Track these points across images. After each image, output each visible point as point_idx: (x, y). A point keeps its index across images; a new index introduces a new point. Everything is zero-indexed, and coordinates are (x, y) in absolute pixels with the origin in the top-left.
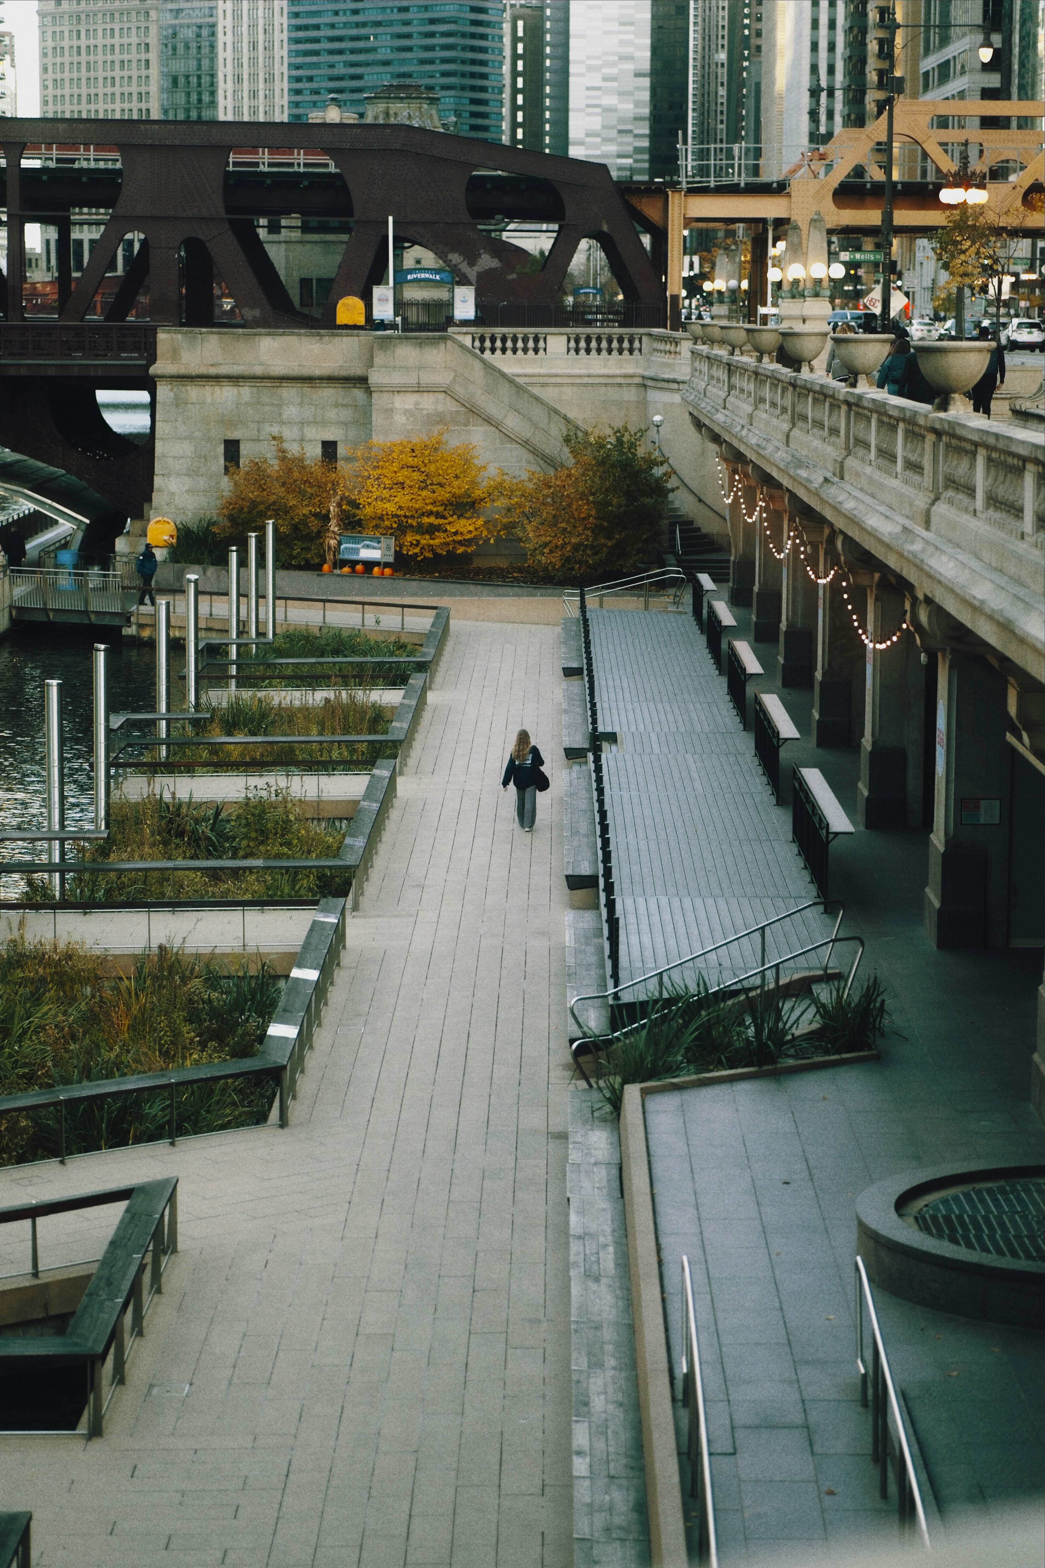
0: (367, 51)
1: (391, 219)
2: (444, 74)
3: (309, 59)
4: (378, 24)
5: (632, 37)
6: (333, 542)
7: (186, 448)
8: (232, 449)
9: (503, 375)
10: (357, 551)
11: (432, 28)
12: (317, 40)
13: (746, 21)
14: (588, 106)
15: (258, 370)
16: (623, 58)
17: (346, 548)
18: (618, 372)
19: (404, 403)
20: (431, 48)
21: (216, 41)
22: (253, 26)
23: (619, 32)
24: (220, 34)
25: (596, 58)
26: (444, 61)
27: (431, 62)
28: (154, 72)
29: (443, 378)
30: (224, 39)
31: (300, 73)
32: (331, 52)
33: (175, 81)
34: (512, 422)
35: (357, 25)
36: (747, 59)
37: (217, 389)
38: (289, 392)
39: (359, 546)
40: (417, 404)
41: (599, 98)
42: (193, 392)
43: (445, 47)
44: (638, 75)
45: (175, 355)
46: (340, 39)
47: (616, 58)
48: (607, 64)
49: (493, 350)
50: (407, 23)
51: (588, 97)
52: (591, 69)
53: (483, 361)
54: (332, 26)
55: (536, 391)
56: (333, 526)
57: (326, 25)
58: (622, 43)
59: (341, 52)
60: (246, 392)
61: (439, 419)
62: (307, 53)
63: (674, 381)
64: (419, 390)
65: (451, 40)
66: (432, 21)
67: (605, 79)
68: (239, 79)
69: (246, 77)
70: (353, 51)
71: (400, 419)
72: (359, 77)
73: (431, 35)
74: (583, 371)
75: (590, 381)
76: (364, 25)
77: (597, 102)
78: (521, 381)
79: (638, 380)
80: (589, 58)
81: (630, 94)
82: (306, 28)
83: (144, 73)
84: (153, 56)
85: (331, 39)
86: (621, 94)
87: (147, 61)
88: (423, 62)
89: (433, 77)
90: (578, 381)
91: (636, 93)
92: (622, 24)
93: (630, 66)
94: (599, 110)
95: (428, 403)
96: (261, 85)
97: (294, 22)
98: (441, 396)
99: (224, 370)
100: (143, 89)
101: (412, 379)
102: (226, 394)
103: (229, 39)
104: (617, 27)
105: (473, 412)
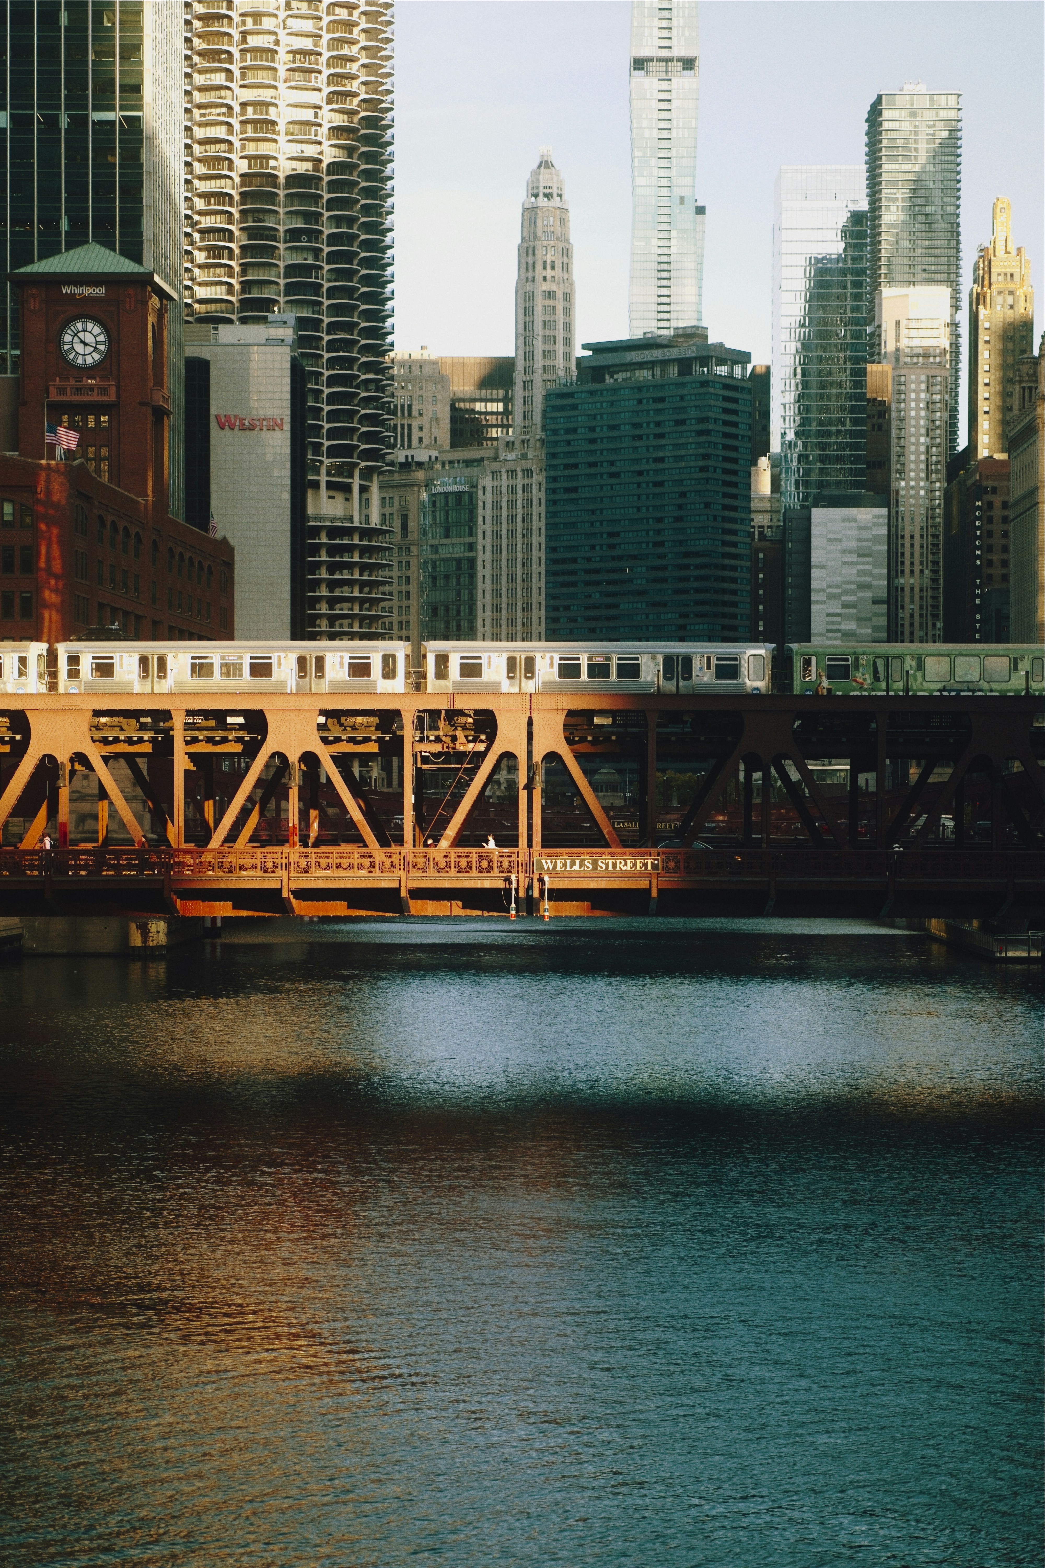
0: (623, 582)
2: (697, 603)
3: (565, 590)
4: (635, 557)
5: (870, 567)
11: (685, 561)
12: (573, 573)
13: (978, 552)
14: (829, 631)
16: (862, 587)
20: (686, 579)
21: (476, 573)
22: (512, 561)
23: (857, 563)
24: (480, 567)
25: (838, 587)
26: (697, 591)
27: (685, 591)
28: (414, 602)
30: (483, 572)
31: (557, 603)
32: (588, 583)
33: (435, 611)
35: (613, 558)
36: (978, 587)
41: (840, 623)
43: (698, 578)
44: (875, 602)
46: (597, 571)
47: (854, 587)
48: (846, 592)
50: (661, 556)
51: (828, 623)
52: (832, 597)
54: (589, 560)
57: (583, 558)
58: (860, 573)
59: (598, 583)
62: (564, 585)
65: (703, 572)
66: (687, 555)
67: (845, 606)
68: (497, 608)
69: (504, 606)
70: (609, 583)
72: (616, 606)
73: (686, 567)
76: (620, 558)
77: (838, 627)
80: (829, 586)
81: (869, 619)
82: (564, 561)
83: (404, 603)
84: (413, 588)
85: (588, 571)
86: (859, 620)
87: (408, 593)
88: (677, 592)
89: (688, 605)
91: (874, 619)
92: (859, 556)
93: (868, 594)
94: (839, 635)
96: (519, 613)
97: (552, 556)
100: (404, 618)
103: (488, 572)
104: (853, 558)
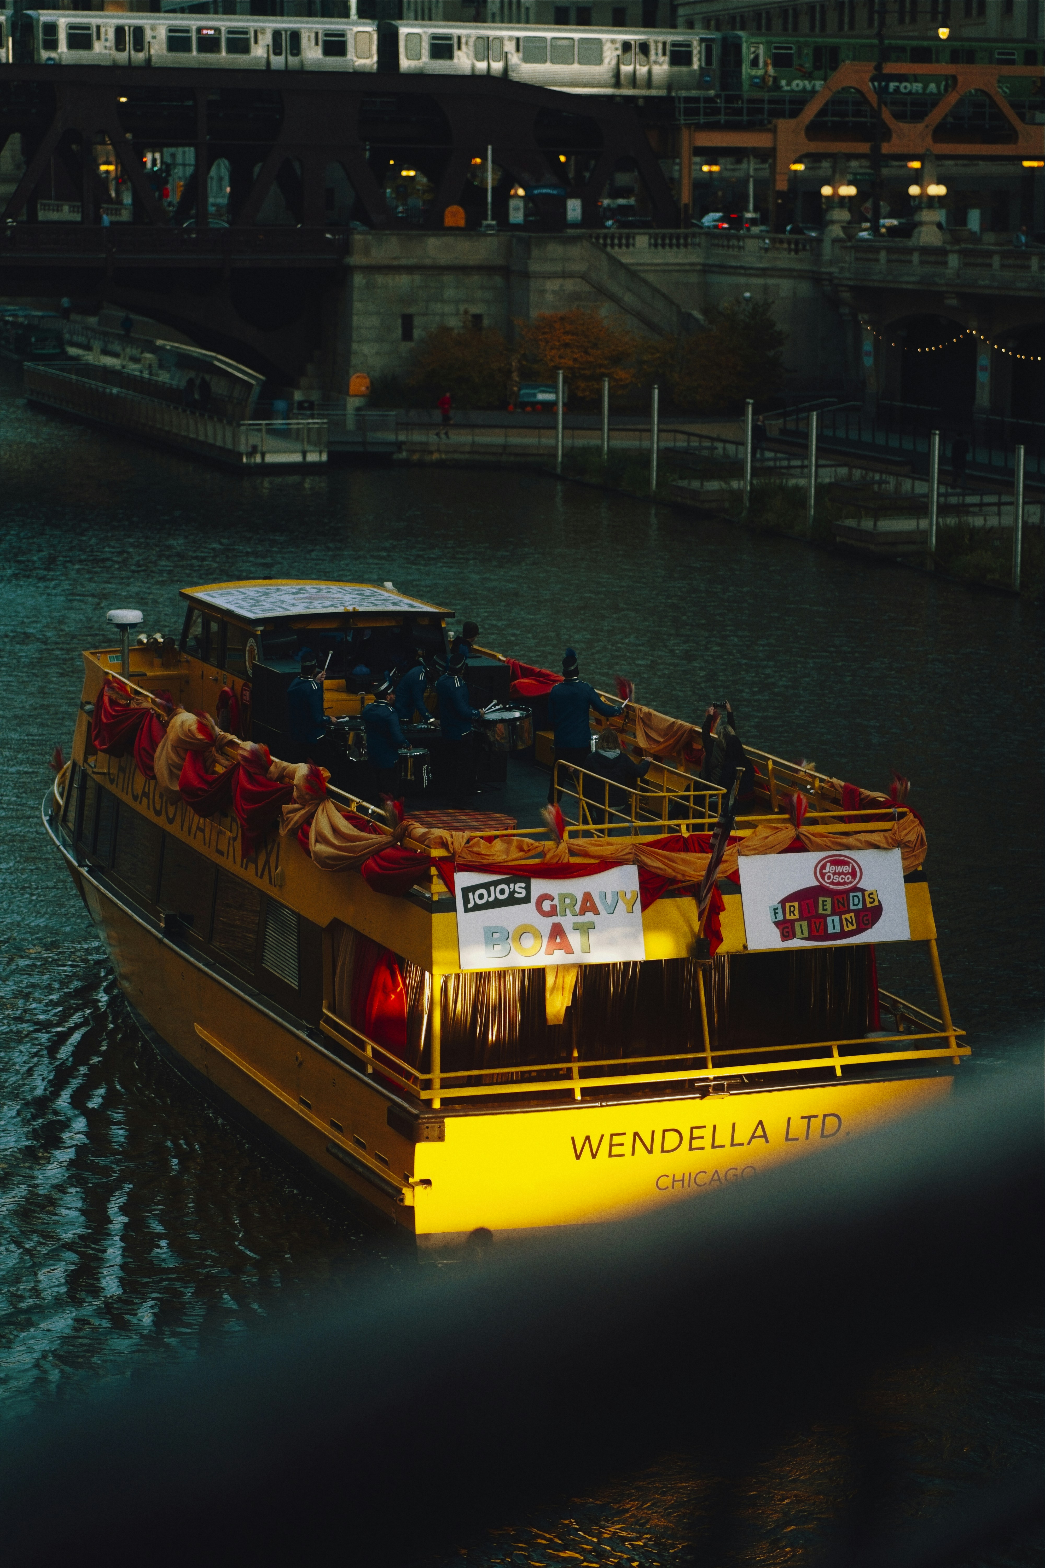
1: (490, 147)
6: (515, 389)
7: (375, 321)
8: (407, 322)
9: (622, 264)
10: (535, 395)
15: (428, 262)
17: (525, 394)
18: (686, 261)
19: (552, 285)
29: (579, 267)
34: (628, 298)
37: (397, 277)
38: (448, 279)
39: (536, 391)
40: (562, 286)
42: (380, 279)
45: (367, 251)
49: (613, 246)
53: (607, 254)
55: (642, 275)
56: (515, 377)
60: (417, 278)
61: (575, 297)
63: (742, 267)
64: (564, 275)
71: (549, 297)
74: (661, 261)
75: (666, 268)
78: (633, 268)
79: (699, 268)
90: (658, 268)
95: (570, 285)
98: (578, 280)
99: (403, 262)
101: (558, 268)
102: (403, 281)
105: (601, 292)
